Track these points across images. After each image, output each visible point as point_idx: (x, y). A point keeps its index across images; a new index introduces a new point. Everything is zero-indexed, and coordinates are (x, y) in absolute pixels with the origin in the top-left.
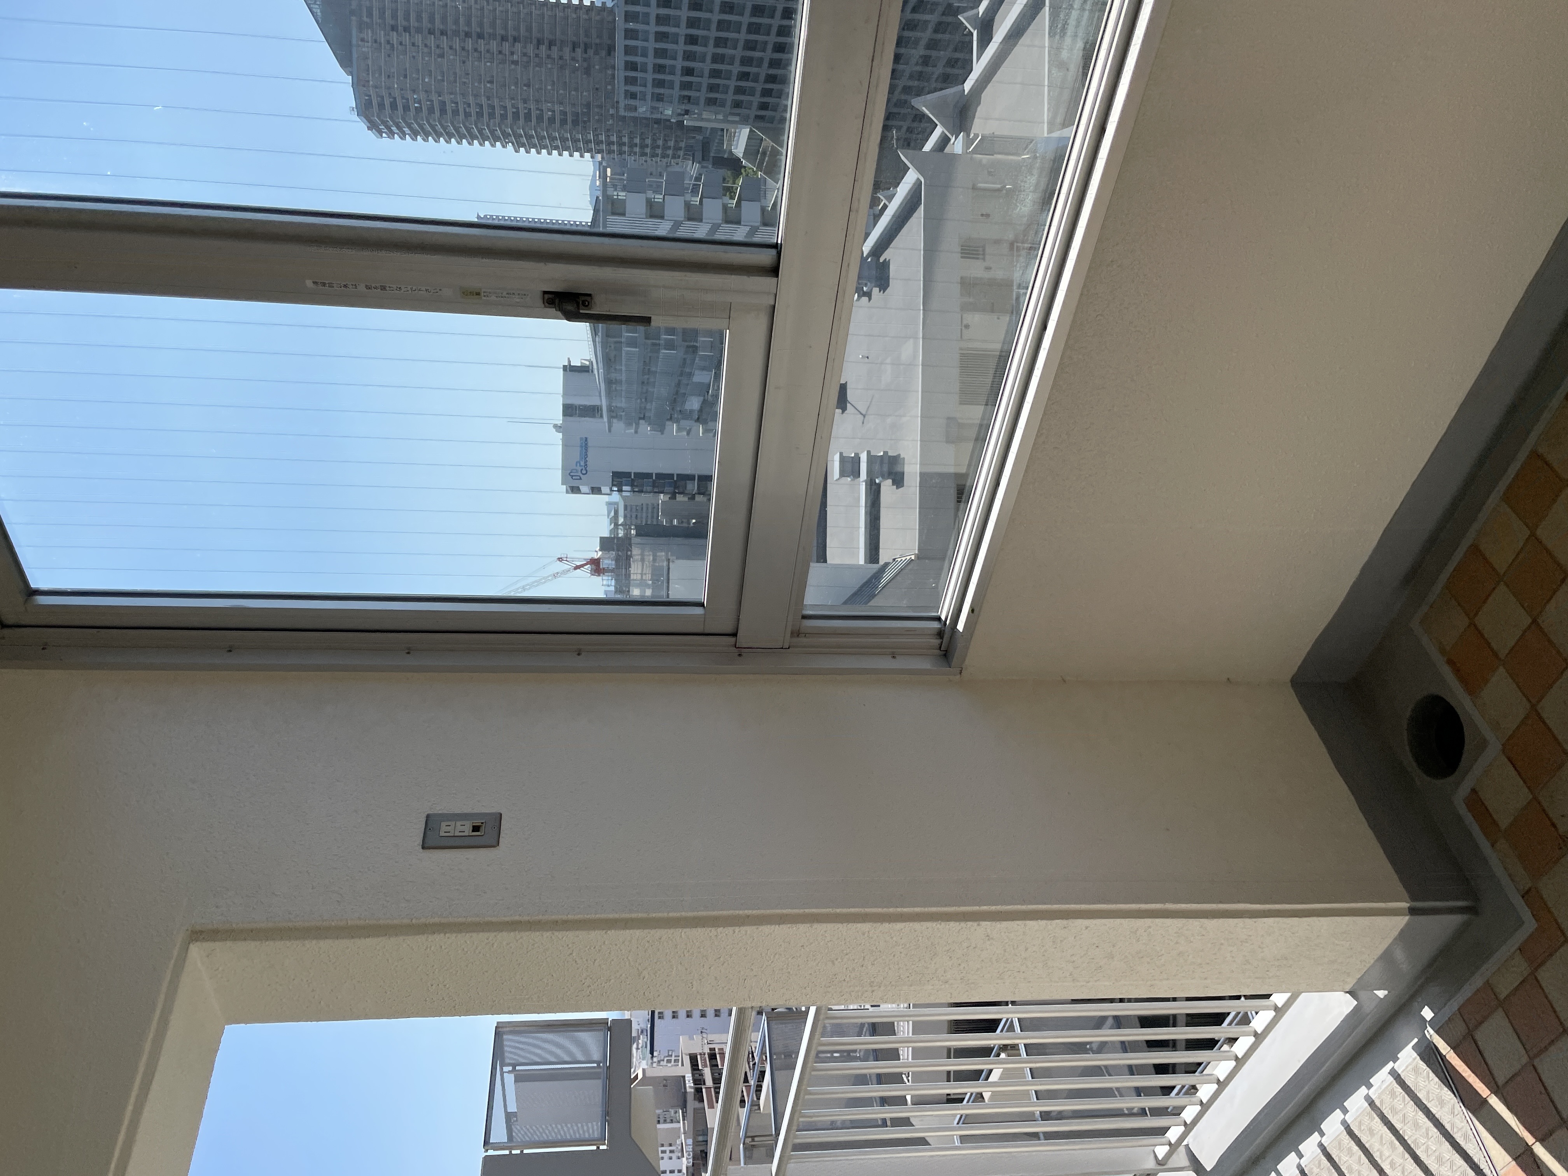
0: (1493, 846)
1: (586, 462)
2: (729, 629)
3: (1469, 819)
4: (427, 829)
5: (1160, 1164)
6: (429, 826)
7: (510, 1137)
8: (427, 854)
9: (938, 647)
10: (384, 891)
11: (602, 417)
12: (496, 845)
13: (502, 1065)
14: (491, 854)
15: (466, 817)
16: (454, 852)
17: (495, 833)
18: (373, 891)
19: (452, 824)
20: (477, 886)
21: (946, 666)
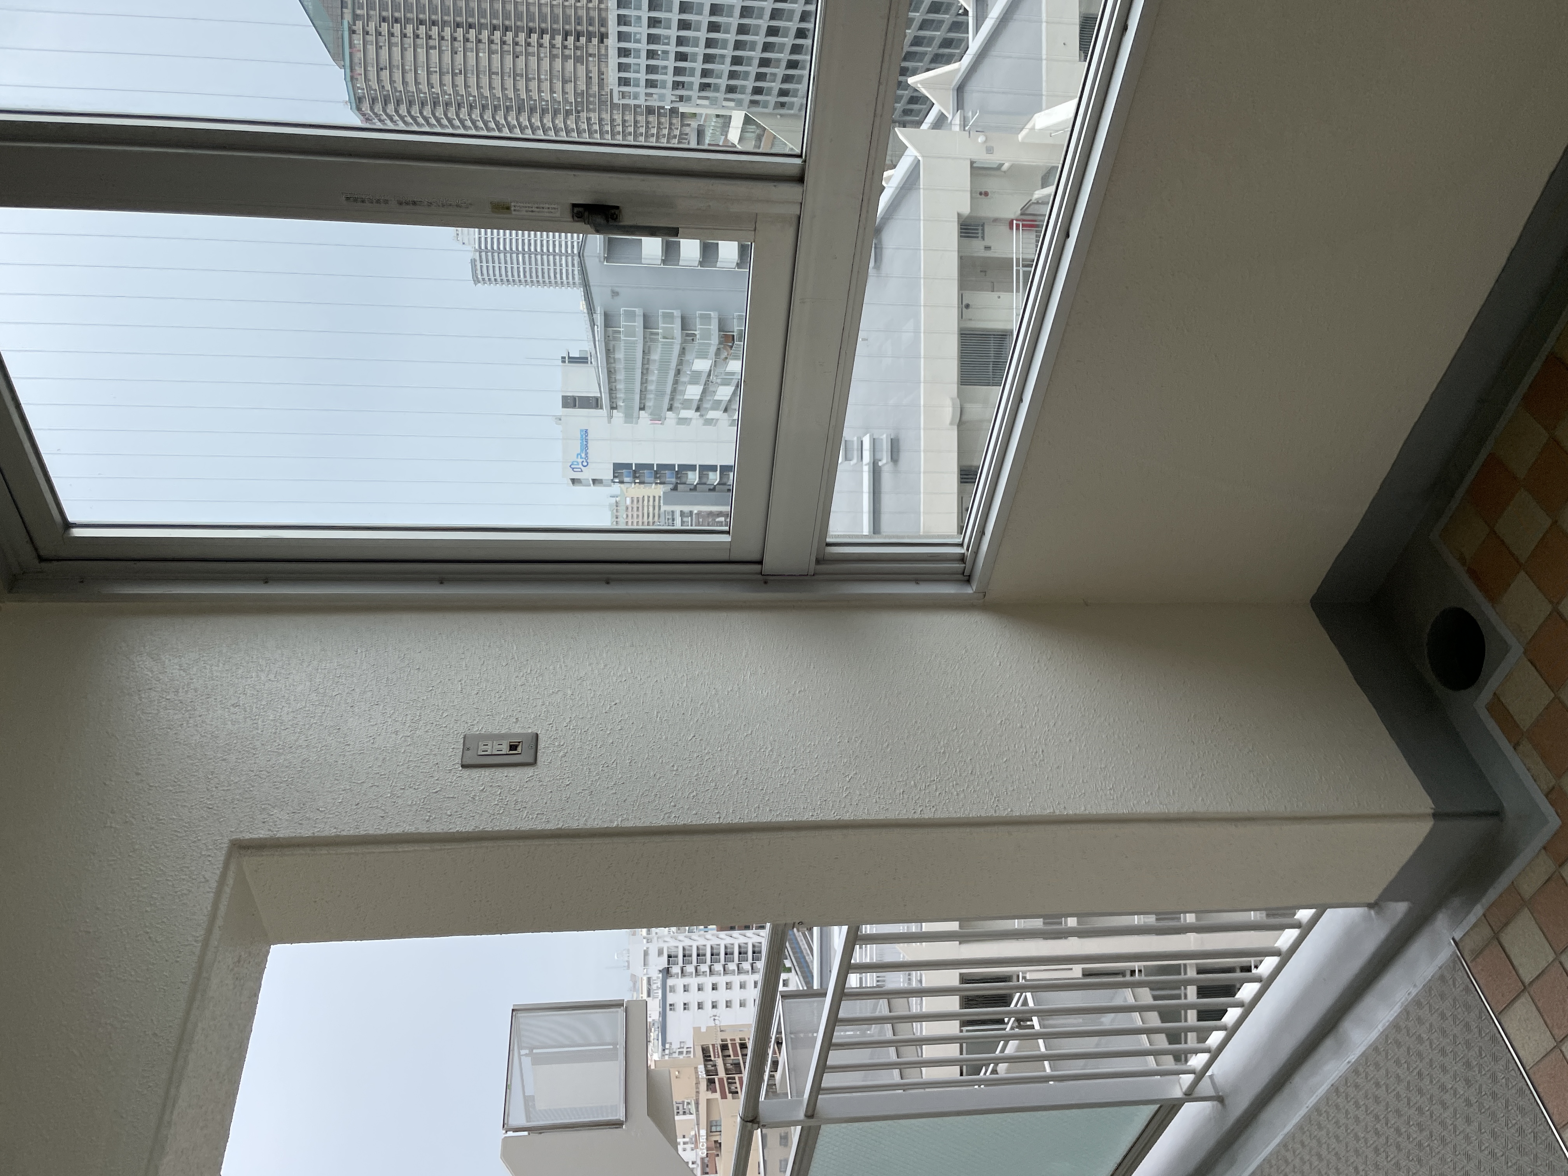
0: (1515, 749)
1: (586, 454)
2: (756, 556)
3: (1492, 726)
4: (466, 748)
5: (1186, 1094)
6: (467, 746)
7: (528, 1118)
8: (466, 772)
9: (961, 572)
10: (426, 807)
11: (602, 408)
12: (534, 763)
13: (520, 1048)
14: (529, 771)
15: (501, 737)
16: (493, 770)
17: (533, 751)
18: (415, 807)
19: (490, 743)
20: (516, 802)
21: (970, 591)
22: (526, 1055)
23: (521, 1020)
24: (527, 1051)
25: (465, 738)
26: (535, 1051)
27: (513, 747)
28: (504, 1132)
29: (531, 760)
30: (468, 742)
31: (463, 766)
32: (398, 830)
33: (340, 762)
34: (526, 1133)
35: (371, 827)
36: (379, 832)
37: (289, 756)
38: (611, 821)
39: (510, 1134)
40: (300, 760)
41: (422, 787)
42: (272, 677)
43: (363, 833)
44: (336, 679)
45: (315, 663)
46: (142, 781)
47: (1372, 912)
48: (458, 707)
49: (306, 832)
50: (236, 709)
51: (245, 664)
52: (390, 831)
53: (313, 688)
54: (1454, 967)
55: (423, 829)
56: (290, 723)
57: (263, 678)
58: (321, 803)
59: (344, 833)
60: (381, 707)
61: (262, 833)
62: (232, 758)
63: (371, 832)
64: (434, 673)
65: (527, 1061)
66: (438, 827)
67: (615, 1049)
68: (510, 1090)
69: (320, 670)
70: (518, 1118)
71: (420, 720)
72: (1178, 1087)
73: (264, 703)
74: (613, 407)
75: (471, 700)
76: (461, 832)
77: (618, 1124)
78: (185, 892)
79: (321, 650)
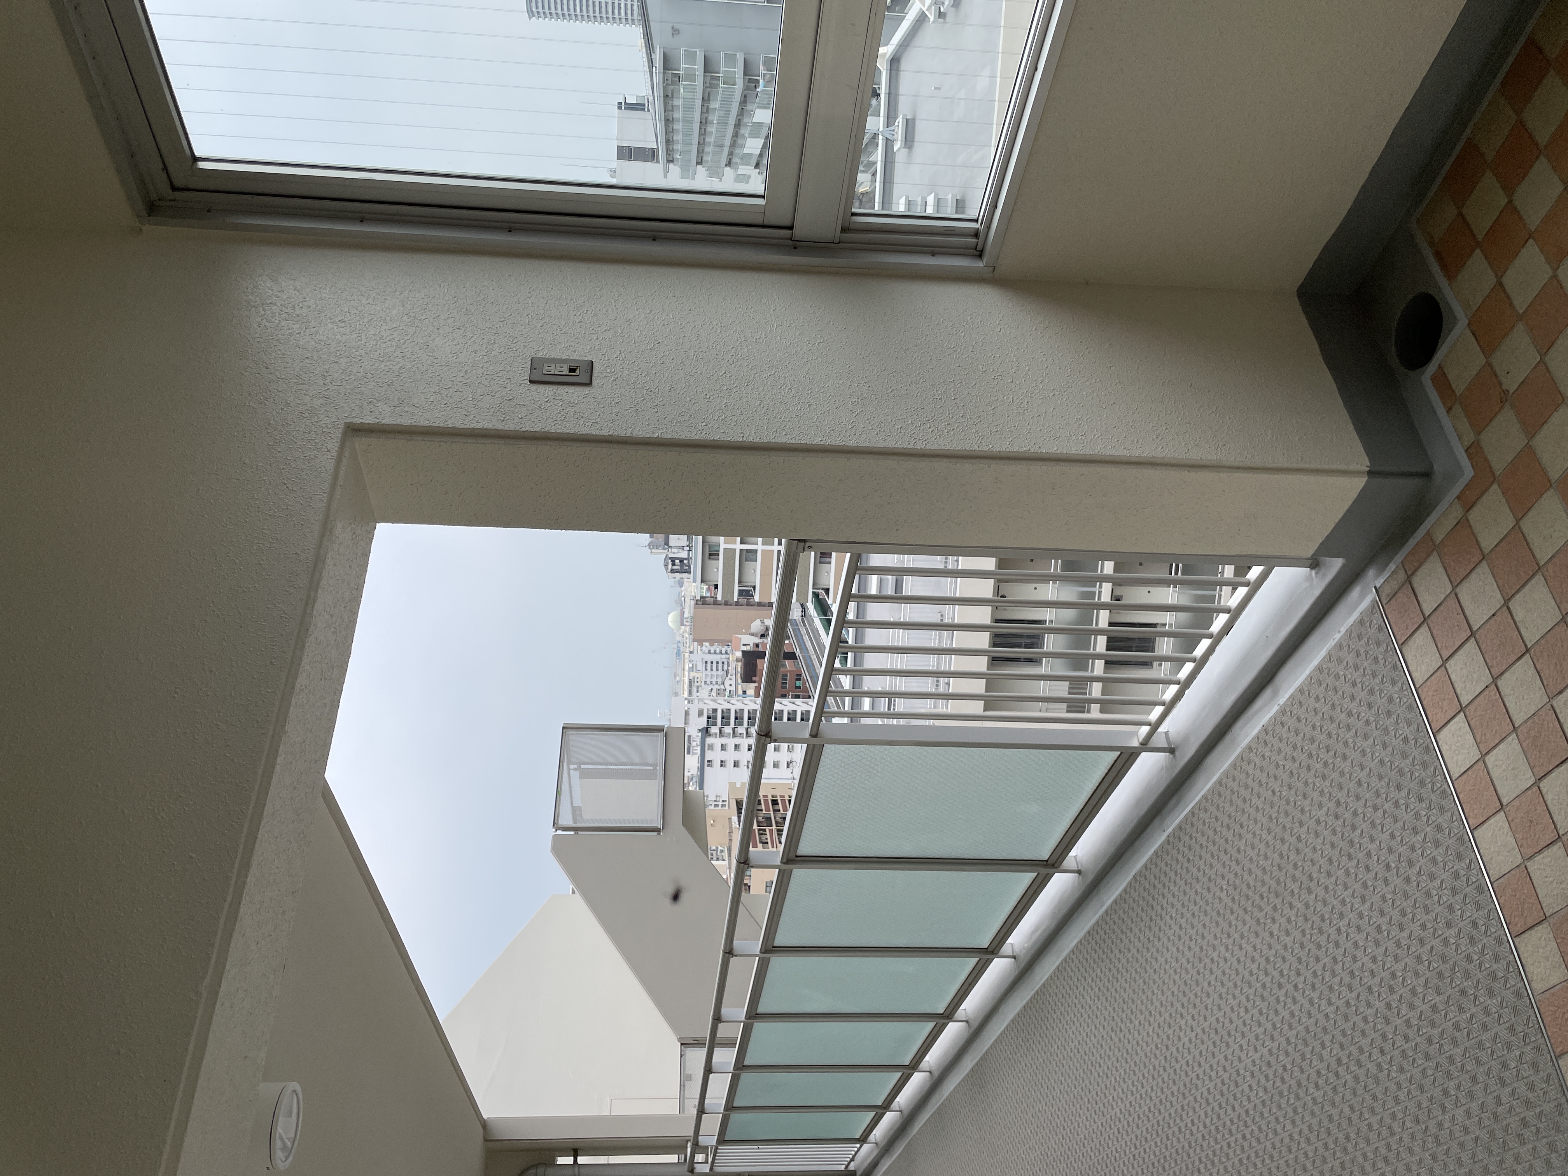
0: (1448, 412)
2: (787, 222)
3: (1433, 394)
4: (533, 368)
5: (1141, 744)
6: (534, 366)
7: (575, 821)
8: (534, 387)
9: (974, 247)
10: (502, 410)
11: (658, 161)
12: (589, 384)
13: (569, 763)
14: (586, 390)
15: (564, 361)
16: (556, 387)
17: (588, 374)
18: (492, 410)
19: (553, 366)
20: (575, 412)
21: (981, 265)
22: (575, 769)
23: (571, 737)
24: (575, 766)
25: (531, 360)
26: (582, 766)
27: (572, 370)
28: (554, 830)
29: (588, 382)
30: (535, 364)
31: (530, 381)
32: (479, 426)
33: (430, 371)
34: (572, 833)
35: (456, 421)
36: (462, 426)
37: (389, 363)
38: (653, 433)
39: (559, 832)
40: (398, 367)
41: (498, 395)
42: (370, 301)
43: (450, 426)
44: (425, 307)
45: (406, 292)
46: (271, 373)
47: (1313, 572)
48: (525, 336)
49: (405, 421)
50: (343, 324)
51: (347, 289)
52: (472, 426)
53: (406, 312)
54: (1372, 611)
55: (499, 426)
56: (388, 338)
57: (363, 302)
58: (416, 401)
59: (436, 425)
60: (462, 331)
61: (369, 419)
62: (343, 361)
63: (457, 426)
64: (505, 307)
65: (575, 775)
66: (511, 426)
67: (655, 769)
68: (560, 795)
69: (410, 299)
70: (566, 819)
71: (494, 343)
72: (1136, 738)
73: (366, 320)
74: (670, 160)
75: (537, 331)
76: (530, 431)
77: (657, 830)
78: (312, 457)
79: (411, 282)
